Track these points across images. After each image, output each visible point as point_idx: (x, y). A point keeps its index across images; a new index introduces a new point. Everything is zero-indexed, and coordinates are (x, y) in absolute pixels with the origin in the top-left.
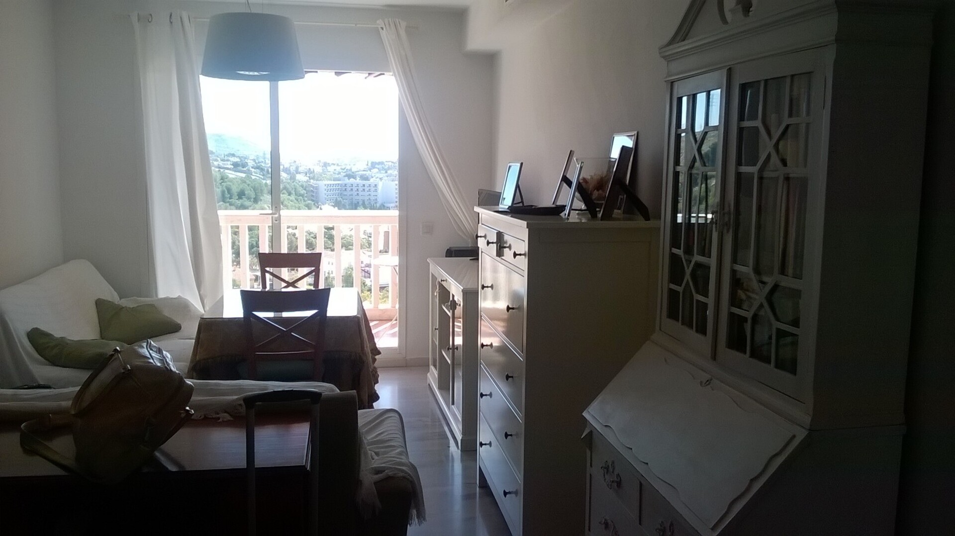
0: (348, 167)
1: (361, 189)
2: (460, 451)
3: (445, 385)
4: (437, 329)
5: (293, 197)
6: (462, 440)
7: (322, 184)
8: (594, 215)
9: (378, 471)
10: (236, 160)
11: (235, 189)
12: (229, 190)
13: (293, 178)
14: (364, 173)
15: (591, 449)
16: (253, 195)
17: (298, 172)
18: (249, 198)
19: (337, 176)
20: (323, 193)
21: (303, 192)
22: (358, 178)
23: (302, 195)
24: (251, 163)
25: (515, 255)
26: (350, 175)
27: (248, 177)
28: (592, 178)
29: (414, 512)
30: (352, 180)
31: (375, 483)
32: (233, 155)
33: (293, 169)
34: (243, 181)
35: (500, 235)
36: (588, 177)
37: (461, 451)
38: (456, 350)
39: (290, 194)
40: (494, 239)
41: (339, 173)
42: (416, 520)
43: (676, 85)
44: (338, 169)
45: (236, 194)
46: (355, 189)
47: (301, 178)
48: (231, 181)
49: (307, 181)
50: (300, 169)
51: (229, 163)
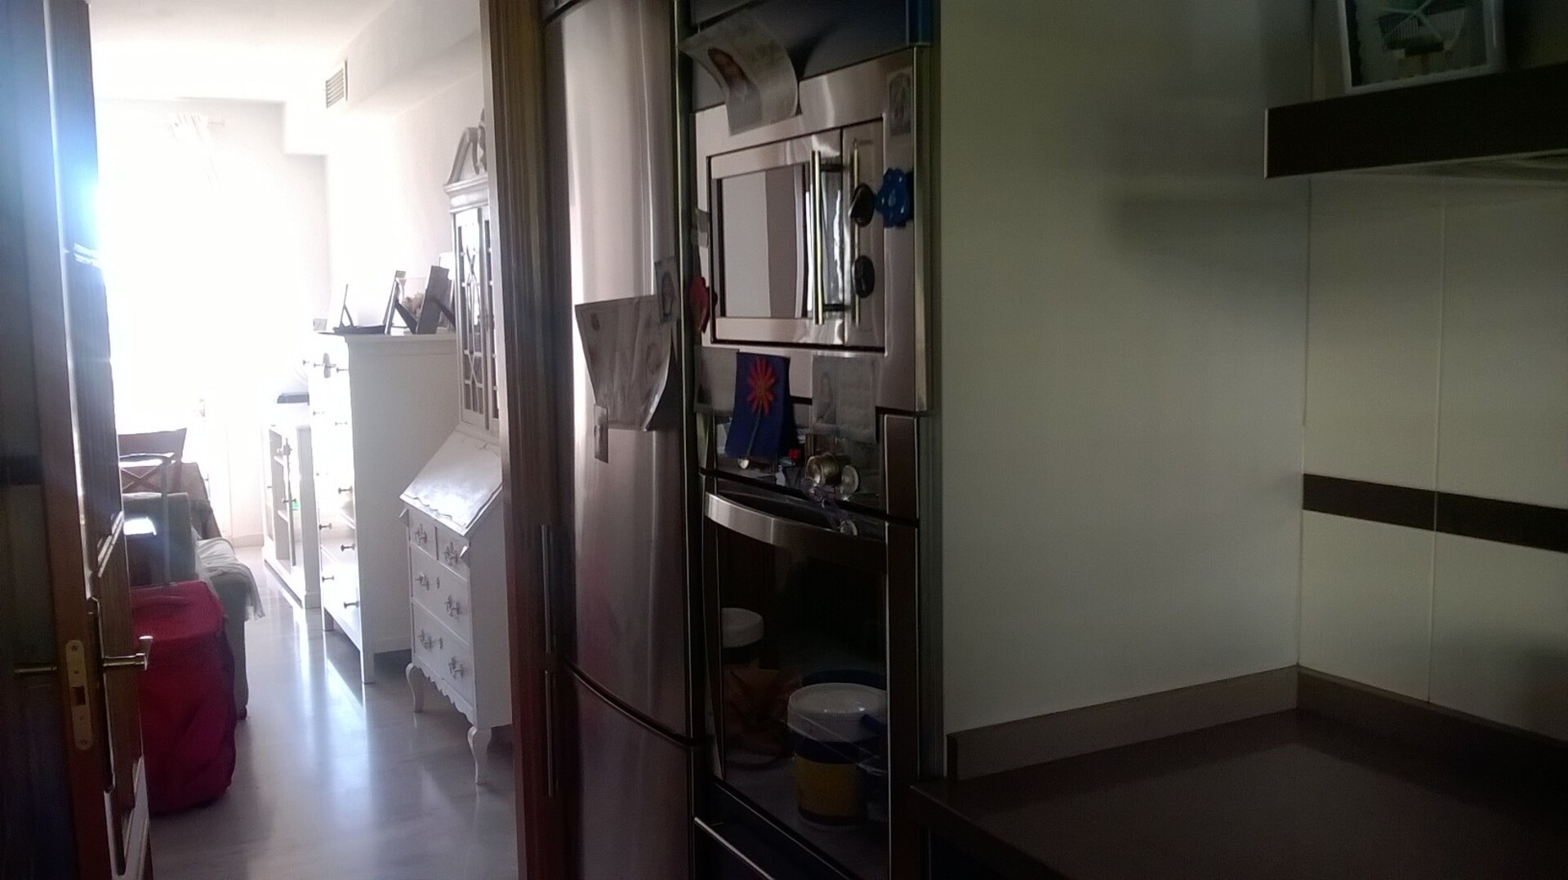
2: (304, 610)
3: (284, 554)
4: (272, 485)
6: (306, 596)
8: (413, 331)
9: (211, 570)
15: (408, 526)
25: (338, 370)
28: (416, 298)
29: (250, 610)
31: (211, 578)
35: (326, 358)
36: (412, 296)
37: (306, 609)
38: (293, 503)
40: (320, 361)
42: (253, 617)
43: (457, 216)
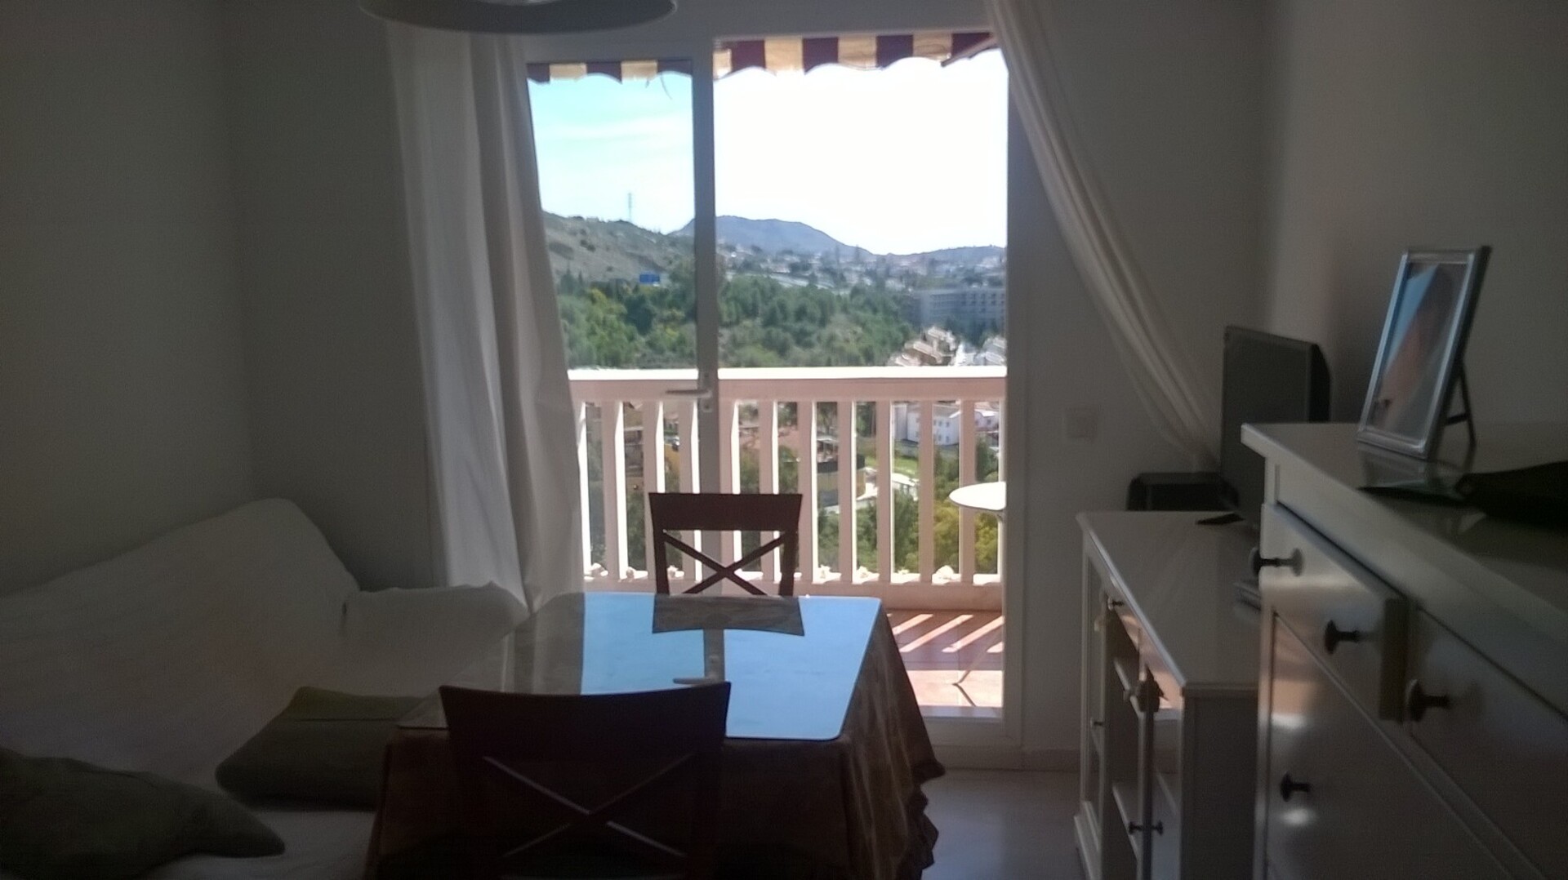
0: (970, 266)
1: (989, 301)
4: (1100, 724)
5: (880, 316)
7: (929, 295)
10: (796, 259)
11: (792, 306)
12: (782, 307)
13: (880, 285)
14: (995, 274)
16: (818, 314)
17: (888, 275)
18: (812, 320)
19: (951, 281)
20: (927, 308)
21: (895, 307)
22: (985, 284)
23: (895, 314)
24: (815, 262)
26: (973, 278)
27: (812, 286)
30: (975, 286)
32: (790, 253)
33: (881, 270)
34: (804, 292)
39: (875, 311)
41: (955, 276)
44: (952, 269)
45: (792, 313)
46: (979, 300)
47: (892, 284)
48: (786, 292)
49: (904, 291)
50: (893, 271)
51: (784, 265)
